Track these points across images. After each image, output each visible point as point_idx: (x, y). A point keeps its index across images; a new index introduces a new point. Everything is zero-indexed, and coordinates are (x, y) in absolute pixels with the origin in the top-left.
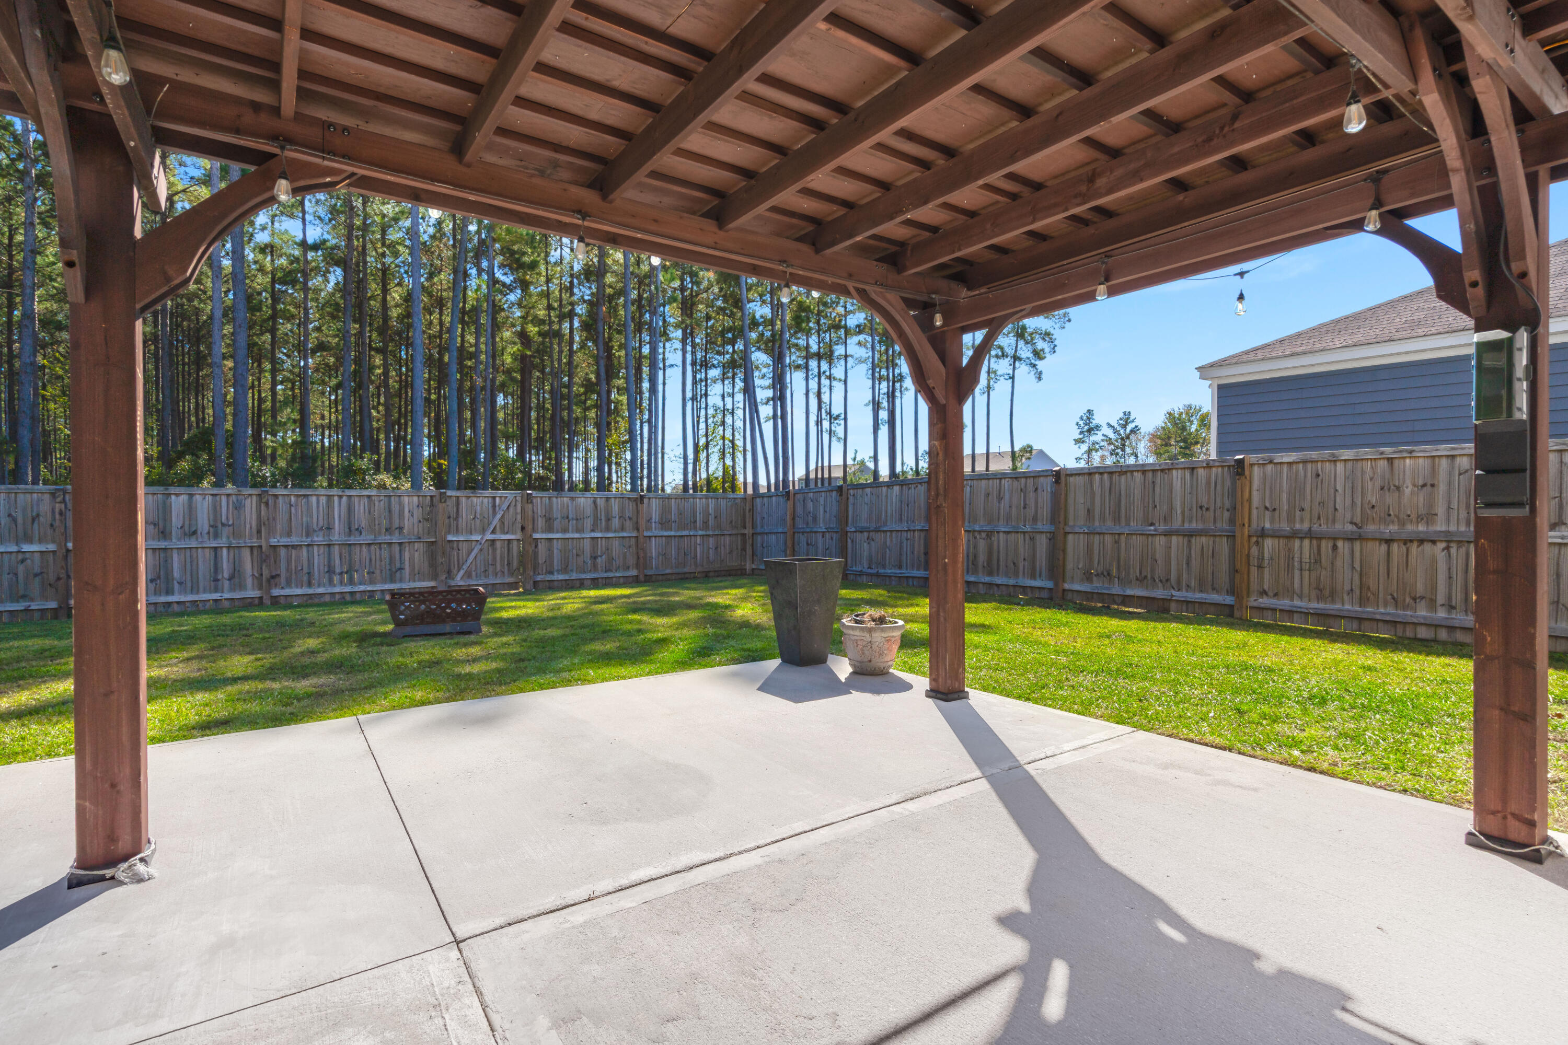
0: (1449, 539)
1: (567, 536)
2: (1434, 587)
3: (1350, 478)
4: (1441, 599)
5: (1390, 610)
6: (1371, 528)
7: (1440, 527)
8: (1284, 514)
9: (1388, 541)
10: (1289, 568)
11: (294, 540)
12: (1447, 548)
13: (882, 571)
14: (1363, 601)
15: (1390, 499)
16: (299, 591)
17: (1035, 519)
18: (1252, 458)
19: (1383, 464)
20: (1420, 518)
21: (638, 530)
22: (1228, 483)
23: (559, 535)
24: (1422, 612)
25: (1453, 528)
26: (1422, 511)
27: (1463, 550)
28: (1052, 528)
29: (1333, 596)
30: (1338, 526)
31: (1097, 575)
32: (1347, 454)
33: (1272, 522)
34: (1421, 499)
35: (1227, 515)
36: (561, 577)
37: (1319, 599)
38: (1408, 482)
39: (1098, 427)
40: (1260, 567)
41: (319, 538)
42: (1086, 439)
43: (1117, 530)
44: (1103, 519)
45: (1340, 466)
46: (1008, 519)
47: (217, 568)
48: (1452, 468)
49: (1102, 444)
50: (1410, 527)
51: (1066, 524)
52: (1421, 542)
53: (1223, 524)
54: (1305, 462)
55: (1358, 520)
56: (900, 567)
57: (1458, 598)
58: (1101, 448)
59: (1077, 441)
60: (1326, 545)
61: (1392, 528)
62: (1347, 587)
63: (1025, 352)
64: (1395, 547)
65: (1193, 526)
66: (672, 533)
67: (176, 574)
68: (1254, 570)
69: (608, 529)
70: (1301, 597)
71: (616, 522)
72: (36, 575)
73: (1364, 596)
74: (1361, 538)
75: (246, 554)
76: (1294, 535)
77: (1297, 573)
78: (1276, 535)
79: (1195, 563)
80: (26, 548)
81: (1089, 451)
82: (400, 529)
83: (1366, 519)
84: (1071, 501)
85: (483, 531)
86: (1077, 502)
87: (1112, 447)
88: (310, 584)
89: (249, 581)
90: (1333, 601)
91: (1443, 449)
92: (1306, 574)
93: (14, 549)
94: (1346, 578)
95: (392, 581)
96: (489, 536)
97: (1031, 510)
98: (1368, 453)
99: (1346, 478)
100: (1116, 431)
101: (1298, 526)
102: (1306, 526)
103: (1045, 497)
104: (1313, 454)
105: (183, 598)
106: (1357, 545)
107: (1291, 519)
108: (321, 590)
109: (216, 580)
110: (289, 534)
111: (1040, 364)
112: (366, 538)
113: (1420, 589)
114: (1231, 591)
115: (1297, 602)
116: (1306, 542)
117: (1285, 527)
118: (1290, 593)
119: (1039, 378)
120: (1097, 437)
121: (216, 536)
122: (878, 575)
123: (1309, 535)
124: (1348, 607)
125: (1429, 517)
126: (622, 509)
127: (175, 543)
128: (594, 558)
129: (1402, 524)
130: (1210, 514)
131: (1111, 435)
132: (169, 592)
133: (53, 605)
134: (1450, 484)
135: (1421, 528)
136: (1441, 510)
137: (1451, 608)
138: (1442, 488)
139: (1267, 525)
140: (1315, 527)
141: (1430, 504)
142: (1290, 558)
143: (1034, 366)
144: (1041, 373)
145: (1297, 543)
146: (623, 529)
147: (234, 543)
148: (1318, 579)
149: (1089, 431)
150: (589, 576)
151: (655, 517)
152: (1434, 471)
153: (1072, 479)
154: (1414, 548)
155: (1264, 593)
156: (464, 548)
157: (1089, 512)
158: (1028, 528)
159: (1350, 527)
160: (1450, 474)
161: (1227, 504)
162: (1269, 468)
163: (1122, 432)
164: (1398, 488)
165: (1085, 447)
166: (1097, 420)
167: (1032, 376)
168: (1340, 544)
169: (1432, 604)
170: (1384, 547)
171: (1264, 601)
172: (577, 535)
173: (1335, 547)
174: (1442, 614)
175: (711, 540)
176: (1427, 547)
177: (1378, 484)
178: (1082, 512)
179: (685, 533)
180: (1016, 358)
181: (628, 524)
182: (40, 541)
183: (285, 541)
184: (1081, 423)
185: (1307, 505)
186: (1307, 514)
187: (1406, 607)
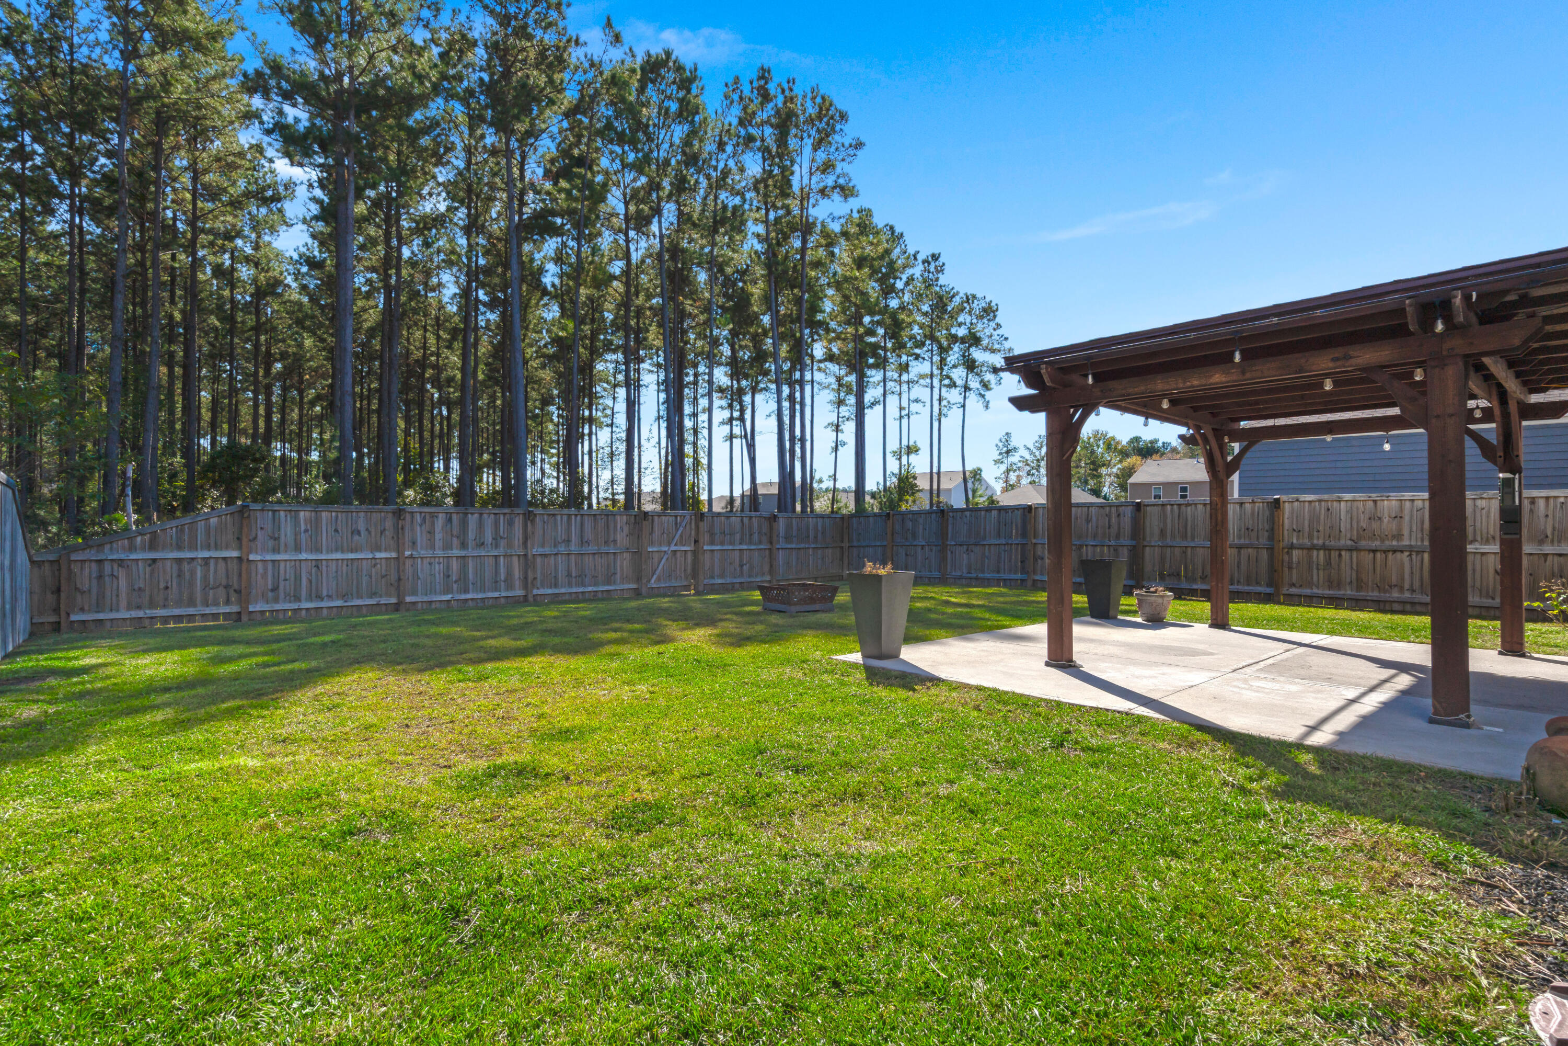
0: (1411, 550)
1: (725, 547)
2: (1403, 579)
3: (1349, 512)
4: (1407, 586)
5: (1376, 593)
6: (1363, 543)
7: (1406, 542)
8: (1306, 535)
9: (1374, 551)
10: (1310, 569)
11: (547, 550)
12: (1410, 555)
13: (981, 575)
14: (1359, 588)
15: (1375, 525)
16: (549, 591)
17: (1118, 537)
18: (1284, 498)
19: (1371, 504)
20: (1394, 537)
21: (771, 543)
22: (1267, 513)
23: (718, 548)
24: (1395, 594)
25: (1413, 543)
26: (1395, 533)
27: (1419, 557)
28: (1134, 543)
29: (1339, 586)
30: (1342, 542)
31: (1169, 575)
32: (1348, 497)
33: (1298, 538)
34: (1394, 526)
35: (1266, 534)
36: (720, 581)
37: (1330, 588)
38: (1386, 515)
39: (1015, 449)
40: (1290, 568)
41: (562, 548)
42: (1005, 460)
43: (1185, 544)
44: (1173, 537)
45: (1343, 504)
46: (1095, 536)
47: (497, 572)
48: (1413, 506)
49: (1020, 465)
50: (1387, 543)
51: (1144, 539)
52: (1394, 551)
53: (1264, 541)
54: (1320, 501)
55: (1355, 538)
56: (998, 572)
57: (1417, 584)
58: (1019, 469)
59: (997, 462)
60: (1334, 554)
61: (1376, 544)
62: (1348, 580)
63: (974, 384)
64: (1378, 555)
65: (1242, 541)
66: (793, 546)
67: (471, 576)
68: (1286, 569)
69: (751, 543)
70: (1318, 588)
71: (756, 536)
72: (383, 577)
73: (1360, 584)
74: (1357, 549)
75: (515, 559)
76: (1314, 547)
77: (1315, 571)
78: (1301, 548)
79: (1243, 567)
80: (379, 555)
81: (1008, 471)
82: (615, 541)
83: (1360, 537)
84: (1147, 524)
85: (669, 545)
86: (1152, 522)
87: (1028, 468)
88: (556, 586)
89: (517, 583)
90: (1339, 589)
91: (1407, 496)
92: (1321, 573)
93: (370, 556)
94: (1347, 573)
95: (609, 583)
96: (673, 548)
97: (1114, 530)
98: (1360, 496)
99: (1347, 512)
100: (1032, 453)
101: (1315, 542)
102: (1321, 542)
103: (1127, 521)
104: (1325, 496)
105: (476, 596)
106: (1355, 554)
107: (1311, 537)
108: (563, 591)
109: (496, 582)
110: (543, 546)
111: (988, 395)
112: (592, 549)
113: (1394, 580)
114: (1269, 585)
115: (1315, 591)
116: (1321, 552)
117: (1307, 542)
118: (1310, 585)
119: (987, 407)
120: (1015, 458)
121: (497, 546)
122: (977, 578)
123: (1324, 548)
124: (1349, 592)
125: (1399, 536)
126: (760, 527)
127: (470, 552)
128: (741, 566)
129: (1382, 541)
130: (1254, 534)
131: (1028, 456)
132: (466, 591)
133: (394, 600)
134: (1411, 516)
135: (1394, 543)
136: (1406, 532)
137: (1413, 591)
138: (1407, 518)
139: (1295, 541)
140: (1327, 543)
141: (1400, 529)
142: (1310, 563)
143: (983, 396)
144: (988, 402)
145: (1315, 552)
146: (760, 542)
147: (509, 552)
148: (1330, 576)
149: (1008, 452)
150: (738, 580)
151: (782, 533)
152: (1401, 508)
153: (1148, 508)
154: (1390, 555)
155: (1293, 585)
156: (656, 556)
157: (1163, 533)
158: (1113, 543)
159: (1349, 543)
160: (1411, 511)
161: (1267, 527)
162: (1296, 504)
163: (1037, 453)
164: (1380, 518)
165: (1003, 467)
166: (1014, 443)
167: (980, 405)
168: (1343, 553)
169: (1401, 589)
170: (1371, 555)
171: (1293, 590)
172: (731, 547)
173: (1340, 555)
174: (1407, 595)
175: (819, 552)
176: (1398, 555)
177: (1367, 516)
178: (1156, 531)
179: (802, 546)
180: (967, 388)
181: (764, 539)
182: (386, 551)
183: (541, 551)
184: (1000, 445)
185: (1321, 529)
186: (1321, 534)
187: (1385, 591)
